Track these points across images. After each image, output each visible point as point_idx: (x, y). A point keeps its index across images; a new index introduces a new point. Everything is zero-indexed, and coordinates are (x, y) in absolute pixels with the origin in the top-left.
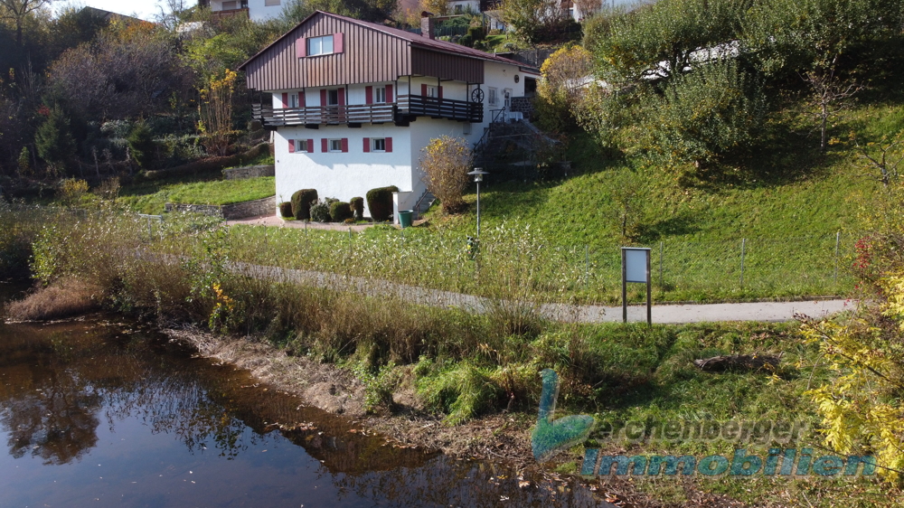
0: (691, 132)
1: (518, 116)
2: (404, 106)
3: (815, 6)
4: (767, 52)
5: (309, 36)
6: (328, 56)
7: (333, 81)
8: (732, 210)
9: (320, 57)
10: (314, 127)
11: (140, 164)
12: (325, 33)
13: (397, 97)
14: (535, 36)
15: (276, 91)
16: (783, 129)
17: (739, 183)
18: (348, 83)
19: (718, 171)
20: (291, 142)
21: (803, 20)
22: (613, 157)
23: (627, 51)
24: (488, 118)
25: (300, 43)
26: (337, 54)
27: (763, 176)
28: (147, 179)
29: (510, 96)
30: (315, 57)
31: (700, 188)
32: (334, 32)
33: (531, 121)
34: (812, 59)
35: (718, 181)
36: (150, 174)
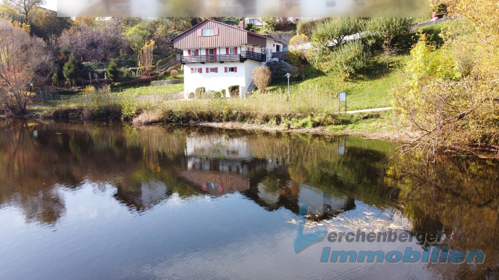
0: (348, 63)
1: (277, 59)
2: (244, 55)
3: (384, 24)
4: (370, 38)
5: (203, 28)
6: (212, 36)
7: (213, 46)
8: (361, 87)
9: (208, 36)
10: (203, 63)
11: (112, 80)
12: (210, 27)
13: (241, 52)
15: (185, 49)
16: (375, 63)
17: (363, 80)
18: (220, 46)
19: (355, 76)
20: (192, 69)
21: (381, 28)
22: (319, 73)
23: (323, 36)
24: (267, 60)
25: (199, 31)
26: (215, 35)
27: (370, 77)
28: (116, 86)
29: (272, 52)
30: (206, 36)
31: (350, 82)
32: (214, 27)
33: (285, 61)
34: (383, 41)
35: (356, 79)
36: (118, 84)
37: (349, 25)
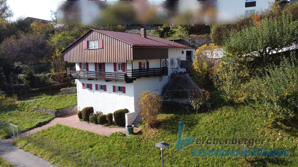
1: (184, 70)
2: (130, 75)
5: (88, 40)
6: (96, 49)
9: (93, 49)
11: (29, 86)
12: (95, 39)
14: (190, 31)
15: (77, 63)
18: (105, 62)
20: (83, 84)
24: (170, 72)
25: (84, 42)
26: (100, 49)
29: (180, 60)
30: (91, 50)
31: (287, 131)
32: (99, 39)
37: (282, 34)
